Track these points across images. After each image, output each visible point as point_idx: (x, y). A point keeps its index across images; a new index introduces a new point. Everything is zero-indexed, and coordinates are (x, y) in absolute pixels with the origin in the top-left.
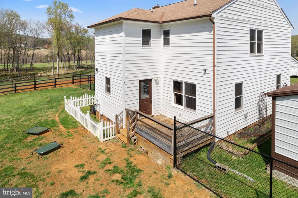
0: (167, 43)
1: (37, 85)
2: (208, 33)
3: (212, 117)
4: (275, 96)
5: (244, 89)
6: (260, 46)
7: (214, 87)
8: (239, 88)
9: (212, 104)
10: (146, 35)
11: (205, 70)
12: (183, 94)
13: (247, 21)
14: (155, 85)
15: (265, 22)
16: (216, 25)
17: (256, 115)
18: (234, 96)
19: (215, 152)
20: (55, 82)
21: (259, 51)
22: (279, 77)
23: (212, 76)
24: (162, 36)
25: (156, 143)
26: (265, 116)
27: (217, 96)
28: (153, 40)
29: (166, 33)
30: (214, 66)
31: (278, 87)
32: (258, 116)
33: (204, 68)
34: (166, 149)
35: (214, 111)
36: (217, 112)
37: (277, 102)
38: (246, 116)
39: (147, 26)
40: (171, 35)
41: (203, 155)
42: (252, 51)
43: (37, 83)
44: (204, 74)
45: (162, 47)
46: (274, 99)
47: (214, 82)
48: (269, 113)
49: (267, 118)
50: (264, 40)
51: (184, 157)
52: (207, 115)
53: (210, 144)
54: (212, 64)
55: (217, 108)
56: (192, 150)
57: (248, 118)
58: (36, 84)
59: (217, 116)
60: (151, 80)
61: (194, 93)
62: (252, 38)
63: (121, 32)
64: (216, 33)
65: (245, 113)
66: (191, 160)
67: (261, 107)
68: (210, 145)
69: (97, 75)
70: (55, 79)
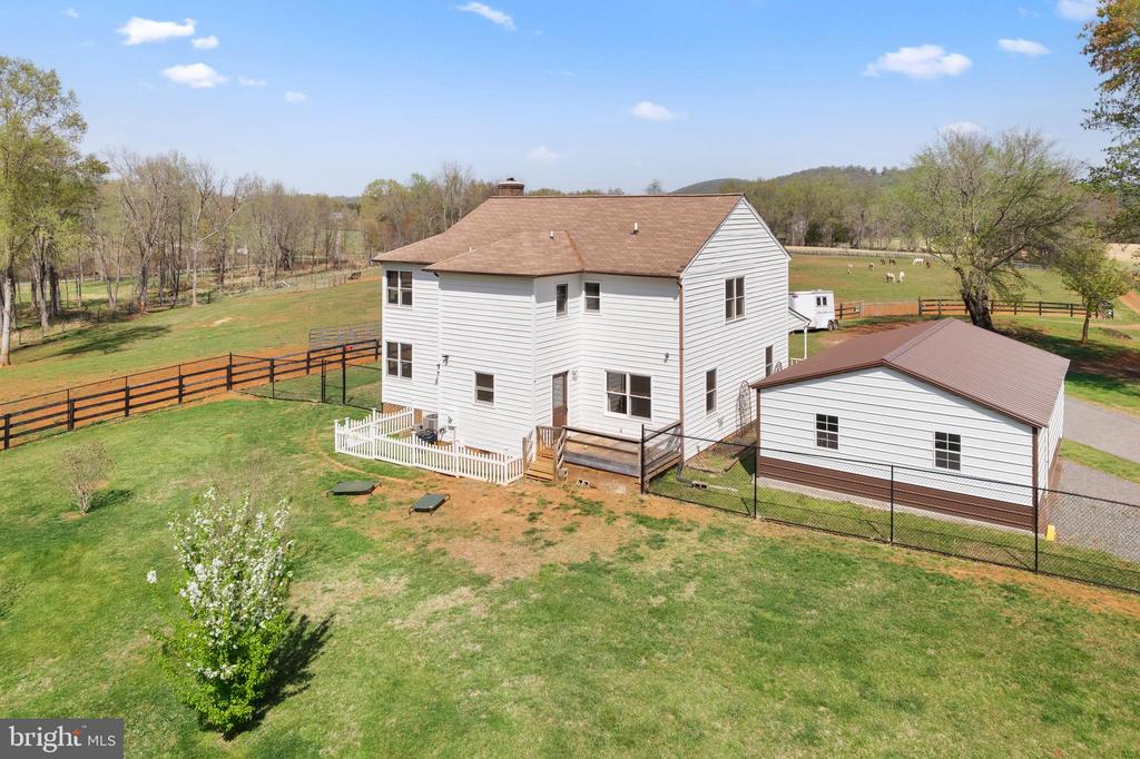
0: (594, 305)
1: (131, 401)
2: (672, 299)
3: (679, 425)
4: (760, 388)
5: (718, 378)
6: (740, 303)
7: (681, 380)
8: (711, 376)
9: (678, 405)
10: (562, 292)
11: (667, 356)
12: (628, 393)
13: (722, 269)
14: (574, 382)
15: (748, 262)
16: (684, 288)
17: (734, 415)
18: (705, 391)
19: (686, 474)
20: (181, 387)
21: (739, 312)
22: (769, 350)
23: (678, 364)
24: (584, 292)
25: (610, 468)
26: (749, 422)
27: (685, 394)
28: (570, 301)
29: (593, 289)
30: (681, 349)
31: (768, 369)
32: (739, 422)
33: (665, 352)
34: (628, 472)
35: (682, 415)
36: (685, 417)
37: (762, 395)
38: (721, 422)
39: (561, 280)
40: (604, 292)
41: (670, 478)
42: (729, 314)
43: (132, 393)
44: (666, 361)
45: (583, 312)
46: (759, 391)
47: (681, 373)
48: (754, 418)
49: (751, 424)
50: (746, 291)
51: (651, 480)
52: (671, 422)
53: (676, 465)
54: (678, 346)
55: (685, 411)
56: (659, 471)
57: (724, 425)
58: (128, 398)
59: (685, 424)
60: (566, 373)
61: (647, 391)
62: (729, 293)
63: (530, 295)
64: (685, 299)
65: (719, 417)
66: (658, 486)
67: (742, 407)
68: (678, 465)
69: (446, 369)
70: (181, 378)
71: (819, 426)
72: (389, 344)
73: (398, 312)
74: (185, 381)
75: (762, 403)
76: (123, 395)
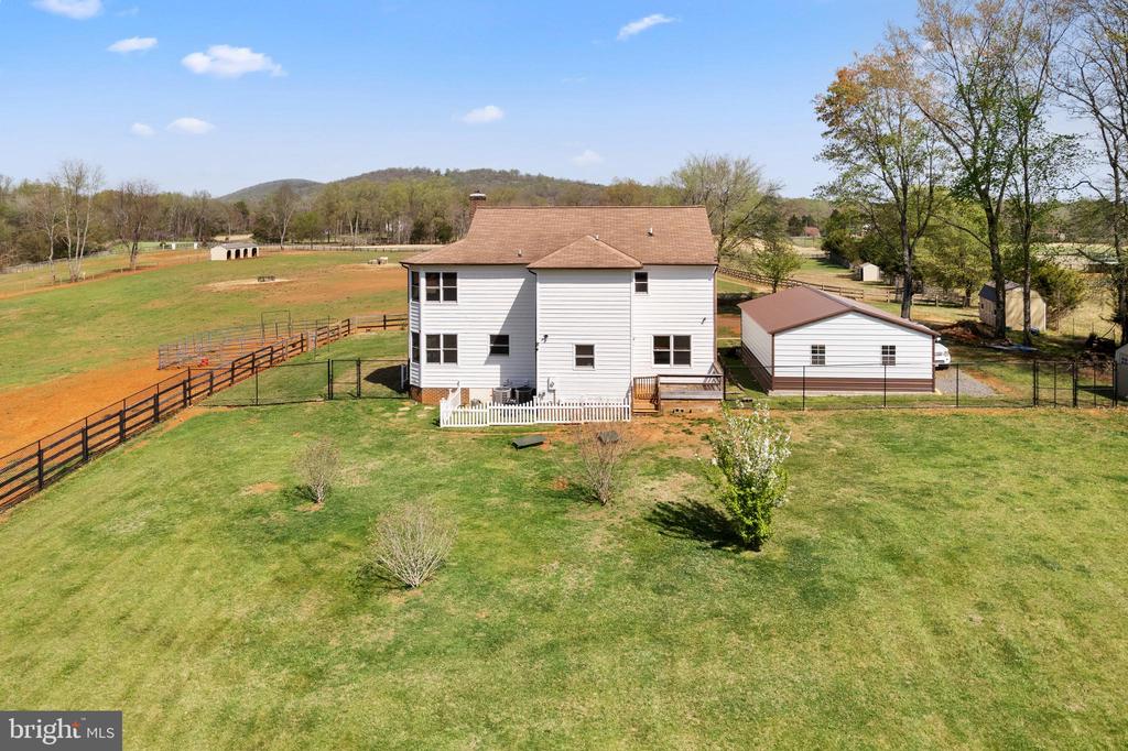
0: (641, 288)
11: (704, 320)
12: (671, 350)
24: (634, 280)
30: (715, 314)
33: (702, 317)
35: (715, 359)
40: (651, 278)
44: (703, 323)
45: (634, 294)
54: (712, 312)
69: (545, 345)
70: (156, 397)
71: (813, 352)
72: (429, 337)
73: (439, 307)
74: (162, 398)
75: (776, 342)
76: (117, 420)
